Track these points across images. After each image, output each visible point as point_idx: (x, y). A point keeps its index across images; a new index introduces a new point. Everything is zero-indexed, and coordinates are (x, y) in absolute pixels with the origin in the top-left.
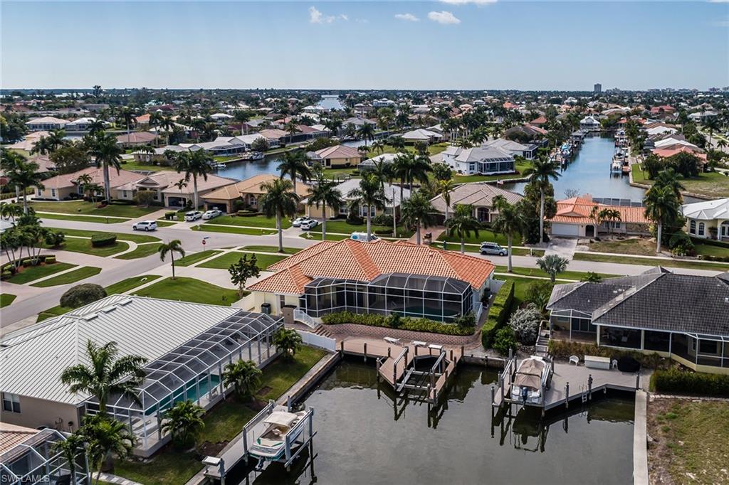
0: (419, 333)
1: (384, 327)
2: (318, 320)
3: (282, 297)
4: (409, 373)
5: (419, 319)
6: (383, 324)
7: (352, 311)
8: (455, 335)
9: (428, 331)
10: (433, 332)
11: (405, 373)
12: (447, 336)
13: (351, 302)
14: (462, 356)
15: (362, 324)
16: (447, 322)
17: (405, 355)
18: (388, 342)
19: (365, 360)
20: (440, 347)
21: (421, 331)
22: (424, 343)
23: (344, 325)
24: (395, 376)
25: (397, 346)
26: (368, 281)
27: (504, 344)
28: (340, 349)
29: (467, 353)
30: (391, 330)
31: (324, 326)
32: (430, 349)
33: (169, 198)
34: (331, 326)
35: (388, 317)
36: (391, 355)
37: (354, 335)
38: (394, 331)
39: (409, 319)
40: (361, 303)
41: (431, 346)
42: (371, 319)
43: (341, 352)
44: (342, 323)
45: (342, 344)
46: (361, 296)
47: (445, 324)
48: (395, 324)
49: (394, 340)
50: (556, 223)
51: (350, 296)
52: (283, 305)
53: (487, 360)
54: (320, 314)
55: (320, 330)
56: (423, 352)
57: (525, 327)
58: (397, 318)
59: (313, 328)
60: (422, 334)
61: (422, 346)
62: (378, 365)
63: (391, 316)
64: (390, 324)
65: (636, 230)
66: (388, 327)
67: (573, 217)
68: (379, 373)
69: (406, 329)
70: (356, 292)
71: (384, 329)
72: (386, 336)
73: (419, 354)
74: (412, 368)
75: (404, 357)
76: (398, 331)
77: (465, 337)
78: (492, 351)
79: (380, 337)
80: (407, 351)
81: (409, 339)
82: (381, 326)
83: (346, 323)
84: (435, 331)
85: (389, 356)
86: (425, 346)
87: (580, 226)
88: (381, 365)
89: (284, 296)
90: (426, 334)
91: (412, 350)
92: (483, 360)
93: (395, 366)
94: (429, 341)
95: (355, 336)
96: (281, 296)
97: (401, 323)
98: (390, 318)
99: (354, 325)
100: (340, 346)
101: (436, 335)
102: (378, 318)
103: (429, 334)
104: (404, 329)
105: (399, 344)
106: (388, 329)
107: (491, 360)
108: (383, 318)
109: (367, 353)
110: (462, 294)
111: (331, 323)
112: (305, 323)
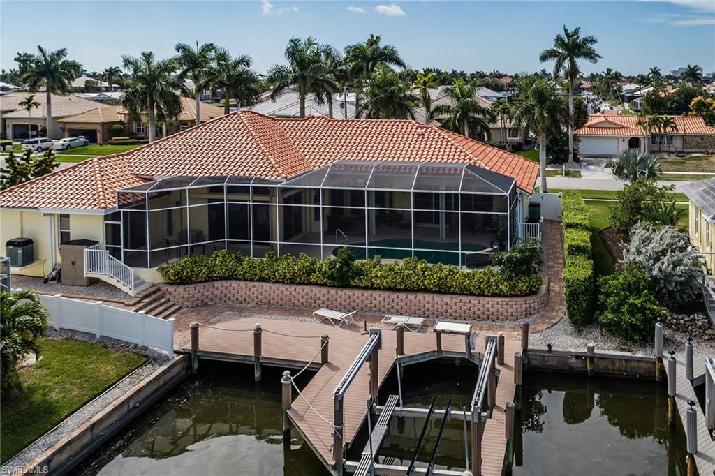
0: (402, 296)
1: (316, 284)
2: (150, 275)
3: (64, 218)
4: (385, 412)
5: (402, 263)
6: (313, 278)
7: (239, 251)
8: (494, 295)
9: (426, 290)
10: (439, 292)
11: (373, 417)
12: (474, 300)
13: (239, 229)
14: (525, 350)
15: (262, 280)
16: (469, 266)
17: (372, 358)
18: (325, 320)
19: (257, 374)
20: (465, 328)
21: (408, 290)
22: (417, 321)
23: (218, 284)
24: (338, 436)
25: (349, 333)
26: (279, 178)
27: (631, 313)
28: (189, 347)
29: (537, 342)
30: (333, 291)
31: (164, 288)
32: (439, 333)
33: (14, 126)
34: (181, 289)
35: (325, 261)
36: (331, 358)
37: (239, 308)
38: (342, 294)
39: (378, 263)
40: (263, 232)
41: (441, 326)
42: (282, 267)
43: (188, 356)
44: (211, 279)
45: (195, 331)
46: (262, 213)
47: (466, 270)
48: (343, 277)
49: (338, 315)
50: (587, 137)
51: (238, 213)
52: (65, 239)
53: (592, 358)
54: (157, 259)
55: (152, 299)
56: (419, 345)
57: (676, 264)
58: (347, 262)
59: (132, 293)
60: (411, 296)
61: (412, 327)
62: (286, 393)
63: (333, 257)
64: (332, 277)
65: (697, 146)
66: (324, 285)
67: (609, 128)
68: (289, 421)
69: (371, 287)
70: (251, 203)
71: (316, 289)
72: (319, 307)
73: (408, 351)
74: (393, 399)
75: (367, 364)
76: (349, 292)
77: (521, 300)
78: (596, 333)
79: (304, 310)
80: (378, 345)
81: (379, 313)
82: (309, 284)
83: (222, 279)
84: (442, 289)
85: (325, 360)
86: (421, 329)
87: (621, 140)
88: (295, 395)
89: (67, 216)
90: (420, 296)
91: (389, 339)
92: (578, 357)
93: (339, 402)
94: (431, 316)
95: (241, 311)
96: (62, 215)
97: (359, 273)
98: (331, 263)
99: (242, 283)
100: (189, 337)
101: (447, 298)
102: (303, 262)
103: (429, 297)
104: (366, 288)
105: (352, 327)
106: (324, 290)
107: (603, 358)
108: (313, 263)
109: (264, 353)
110: (507, 194)
111: (181, 280)
112: (113, 282)
